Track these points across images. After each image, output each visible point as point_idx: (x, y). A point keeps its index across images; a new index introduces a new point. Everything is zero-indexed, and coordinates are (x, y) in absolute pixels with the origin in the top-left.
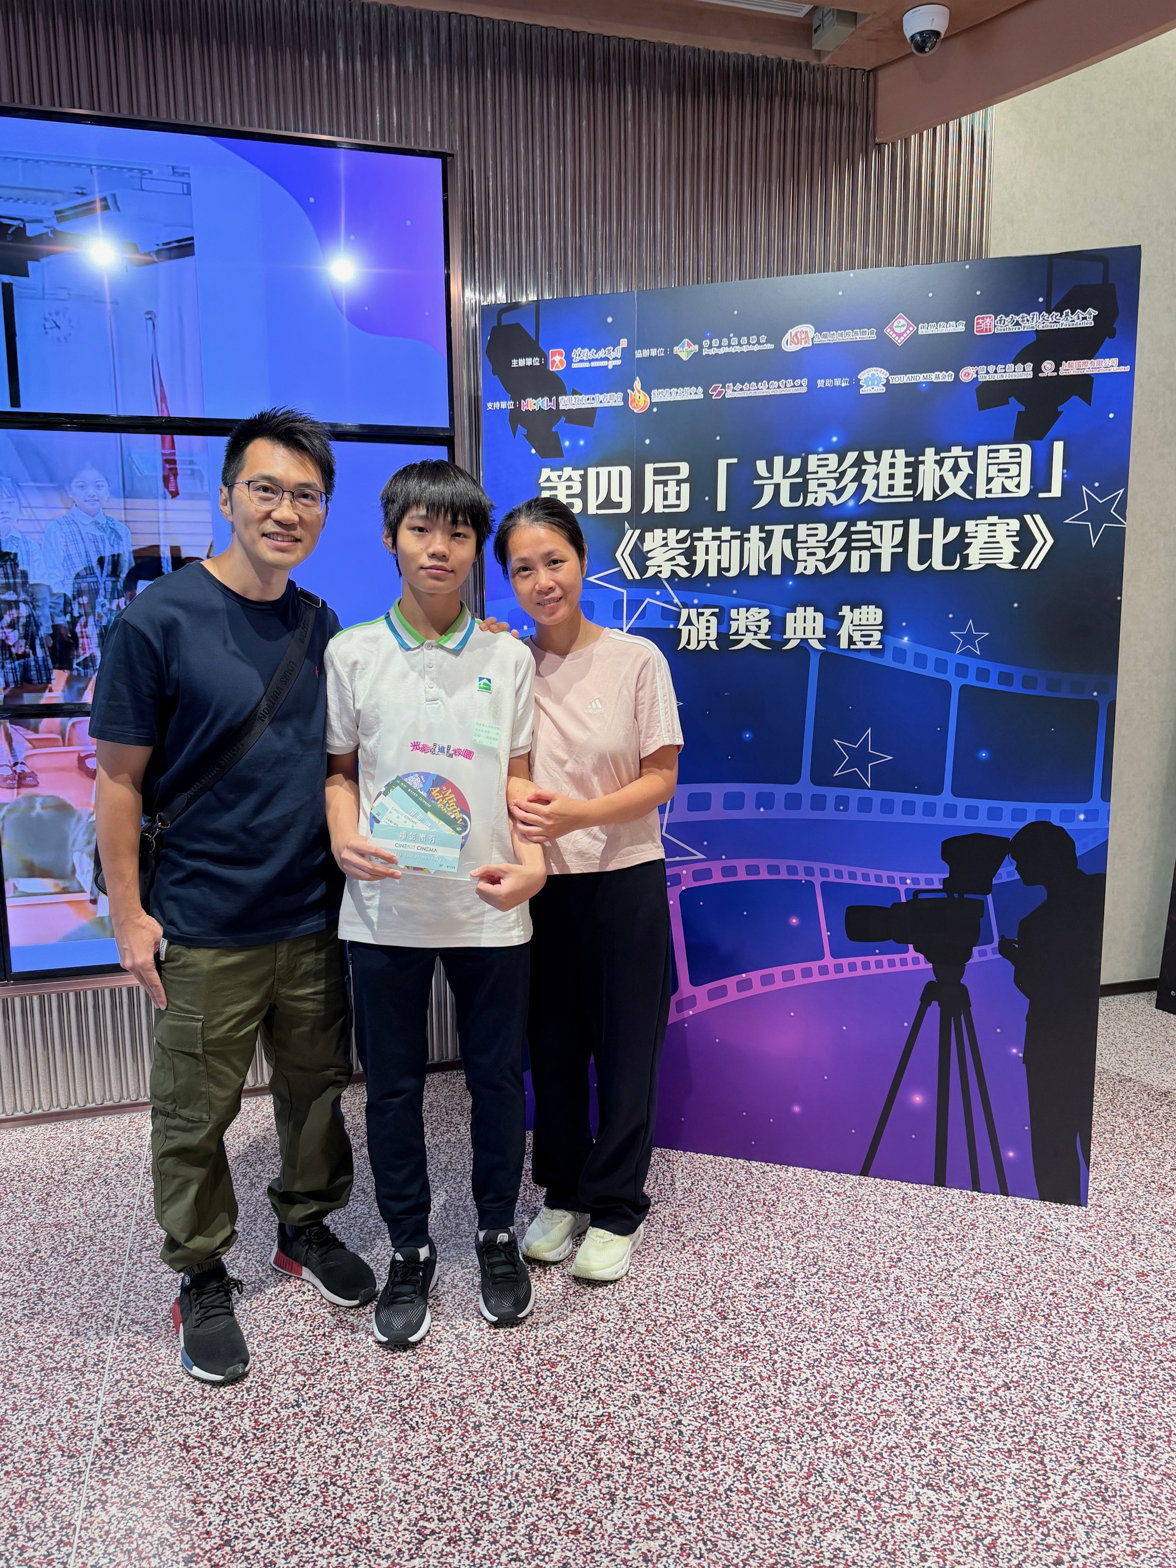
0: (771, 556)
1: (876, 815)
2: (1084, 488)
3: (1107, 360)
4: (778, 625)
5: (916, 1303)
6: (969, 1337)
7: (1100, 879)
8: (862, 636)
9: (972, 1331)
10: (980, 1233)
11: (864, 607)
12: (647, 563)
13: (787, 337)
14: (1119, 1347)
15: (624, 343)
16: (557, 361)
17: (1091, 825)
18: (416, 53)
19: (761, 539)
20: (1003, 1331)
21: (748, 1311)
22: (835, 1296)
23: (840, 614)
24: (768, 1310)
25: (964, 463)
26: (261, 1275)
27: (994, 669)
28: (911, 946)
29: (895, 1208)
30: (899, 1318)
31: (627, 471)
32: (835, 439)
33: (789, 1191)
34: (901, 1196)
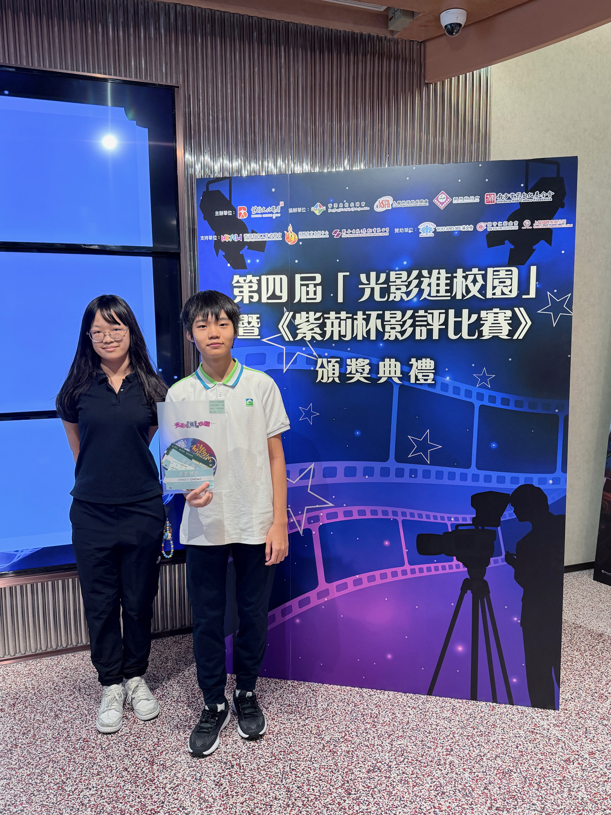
0: (370, 329)
1: (433, 480)
2: (548, 293)
3: (560, 220)
4: (374, 369)
5: (462, 778)
6: (494, 800)
7: (562, 518)
8: (423, 376)
9: (496, 795)
10: (498, 730)
11: (424, 360)
12: (298, 332)
13: (377, 203)
14: (581, 802)
15: (282, 204)
16: (242, 214)
17: (556, 487)
18: (156, 26)
19: (364, 319)
20: (514, 794)
21: (363, 788)
22: (415, 776)
23: (410, 363)
24: (375, 787)
25: (479, 278)
26: (63, 778)
27: (499, 396)
28: (455, 558)
29: (448, 716)
30: (453, 789)
31: (285, 278)
32: (405, 263)
33: (386, 707)
34: (451, 707)
